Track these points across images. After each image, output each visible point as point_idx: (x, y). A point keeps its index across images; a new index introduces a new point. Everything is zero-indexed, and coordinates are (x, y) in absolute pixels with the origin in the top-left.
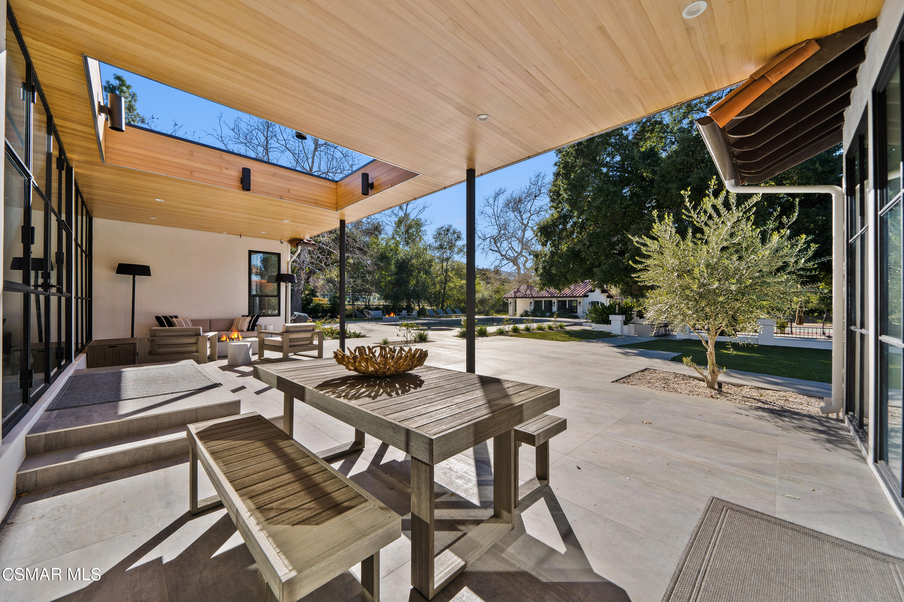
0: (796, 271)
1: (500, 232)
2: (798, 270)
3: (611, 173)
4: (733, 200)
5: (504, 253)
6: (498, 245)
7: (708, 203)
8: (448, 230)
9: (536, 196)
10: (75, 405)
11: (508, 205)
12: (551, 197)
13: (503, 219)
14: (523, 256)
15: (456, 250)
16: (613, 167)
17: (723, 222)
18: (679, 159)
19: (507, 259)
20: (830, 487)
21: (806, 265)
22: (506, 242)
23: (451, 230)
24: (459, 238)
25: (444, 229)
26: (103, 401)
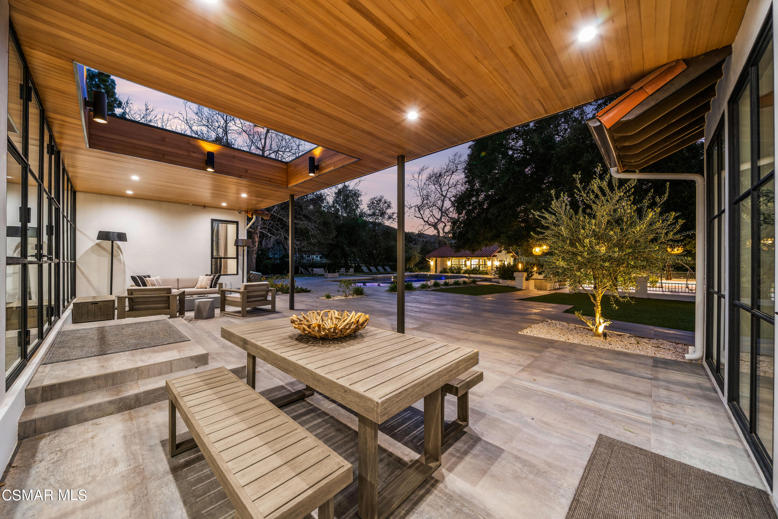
0: (666, 242)
1: (423, 202)
2: (668, 241)
3: (516, 155)
4: (615, 183)
5: (426, 219)
6: (422, 212)
7: (595, 184)
8: (380, 200)
9: (453, 172)
10: (66, 359)
11: (430, 178)
12: (466, 174)
13: (425, 191)
14: (442, 222)
15: (386, 217)
16: (517, 150)
17: (607, 201)
18: (571, 145)
19: (429, 225)
20: (694, 425)
21: (675, 237)
22: (428, 210)
23: (383, 200)
24: (389, 206)
25: (377, 199)
26: (90, 355)
